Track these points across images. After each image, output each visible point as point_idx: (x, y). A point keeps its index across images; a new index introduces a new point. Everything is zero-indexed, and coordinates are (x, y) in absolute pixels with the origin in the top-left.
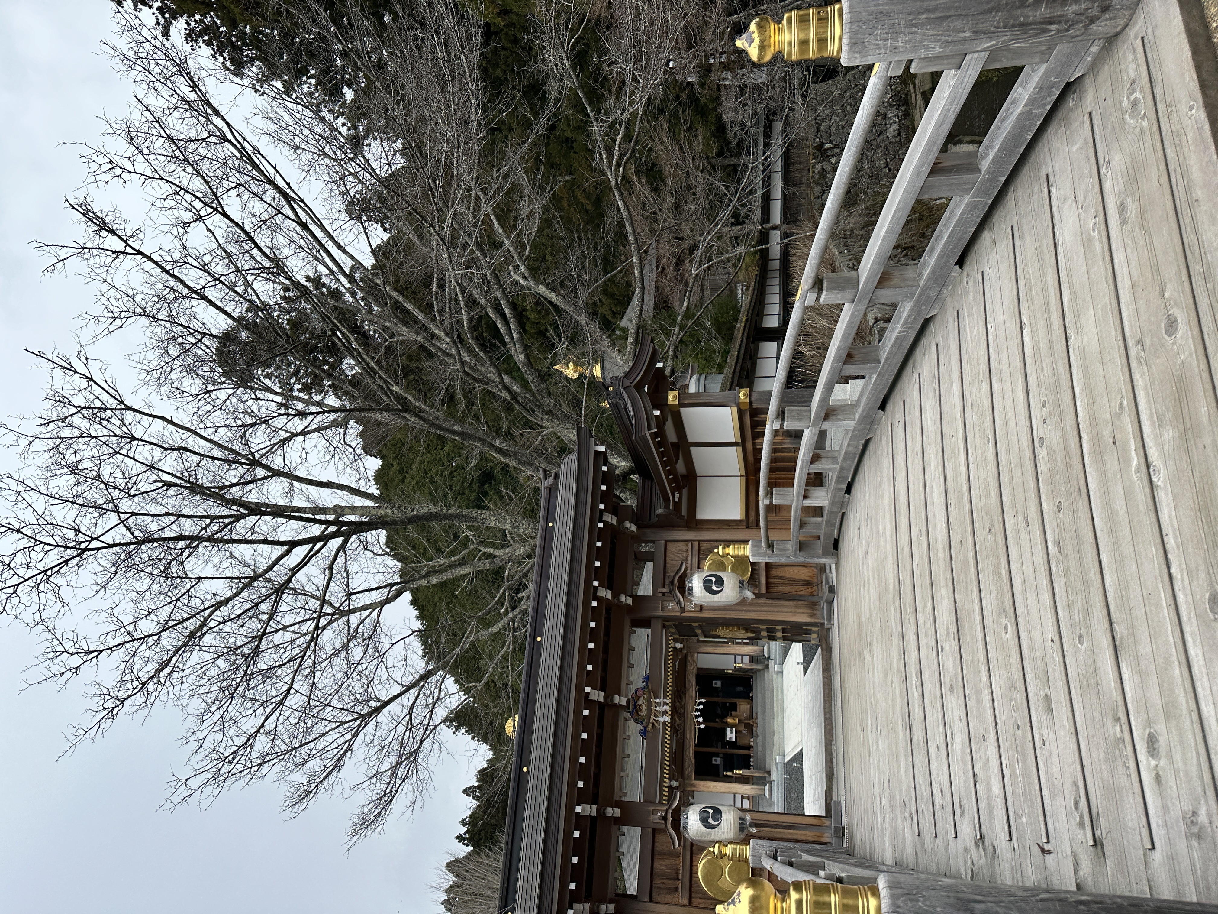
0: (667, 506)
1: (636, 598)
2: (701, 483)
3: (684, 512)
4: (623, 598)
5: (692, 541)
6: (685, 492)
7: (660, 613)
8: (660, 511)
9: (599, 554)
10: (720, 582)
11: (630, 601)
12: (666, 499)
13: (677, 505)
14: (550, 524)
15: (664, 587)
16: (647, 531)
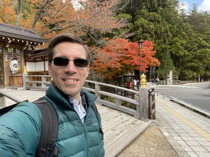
0: (30, 56)
1: (8, 48)
2: (34, 63)
3: (29, 60)
4: (8, 45)
5: (21, 61)
6: (33, 60)
7: (4, 53)
8: (29, 55)
9: (21, 41)
10: (16, 67)
11: (7, 47)
12: (32, 56)
13: (30, 58)
14: (23, 30)
15: (13, 55)
16: (23, 52)
